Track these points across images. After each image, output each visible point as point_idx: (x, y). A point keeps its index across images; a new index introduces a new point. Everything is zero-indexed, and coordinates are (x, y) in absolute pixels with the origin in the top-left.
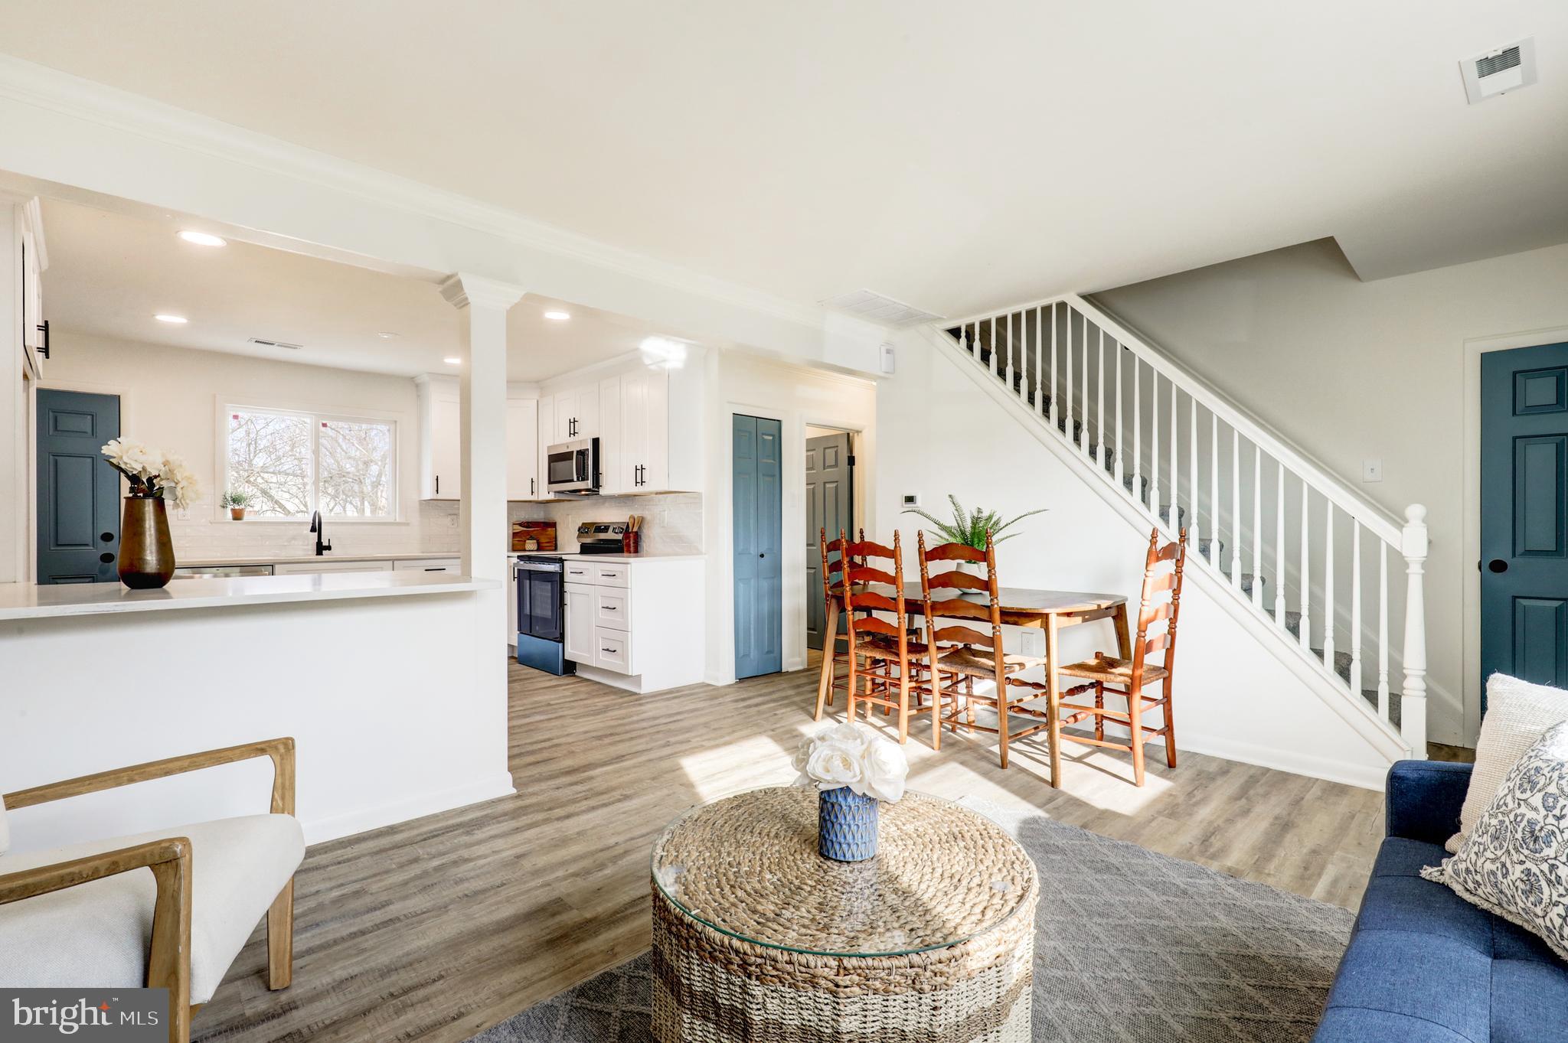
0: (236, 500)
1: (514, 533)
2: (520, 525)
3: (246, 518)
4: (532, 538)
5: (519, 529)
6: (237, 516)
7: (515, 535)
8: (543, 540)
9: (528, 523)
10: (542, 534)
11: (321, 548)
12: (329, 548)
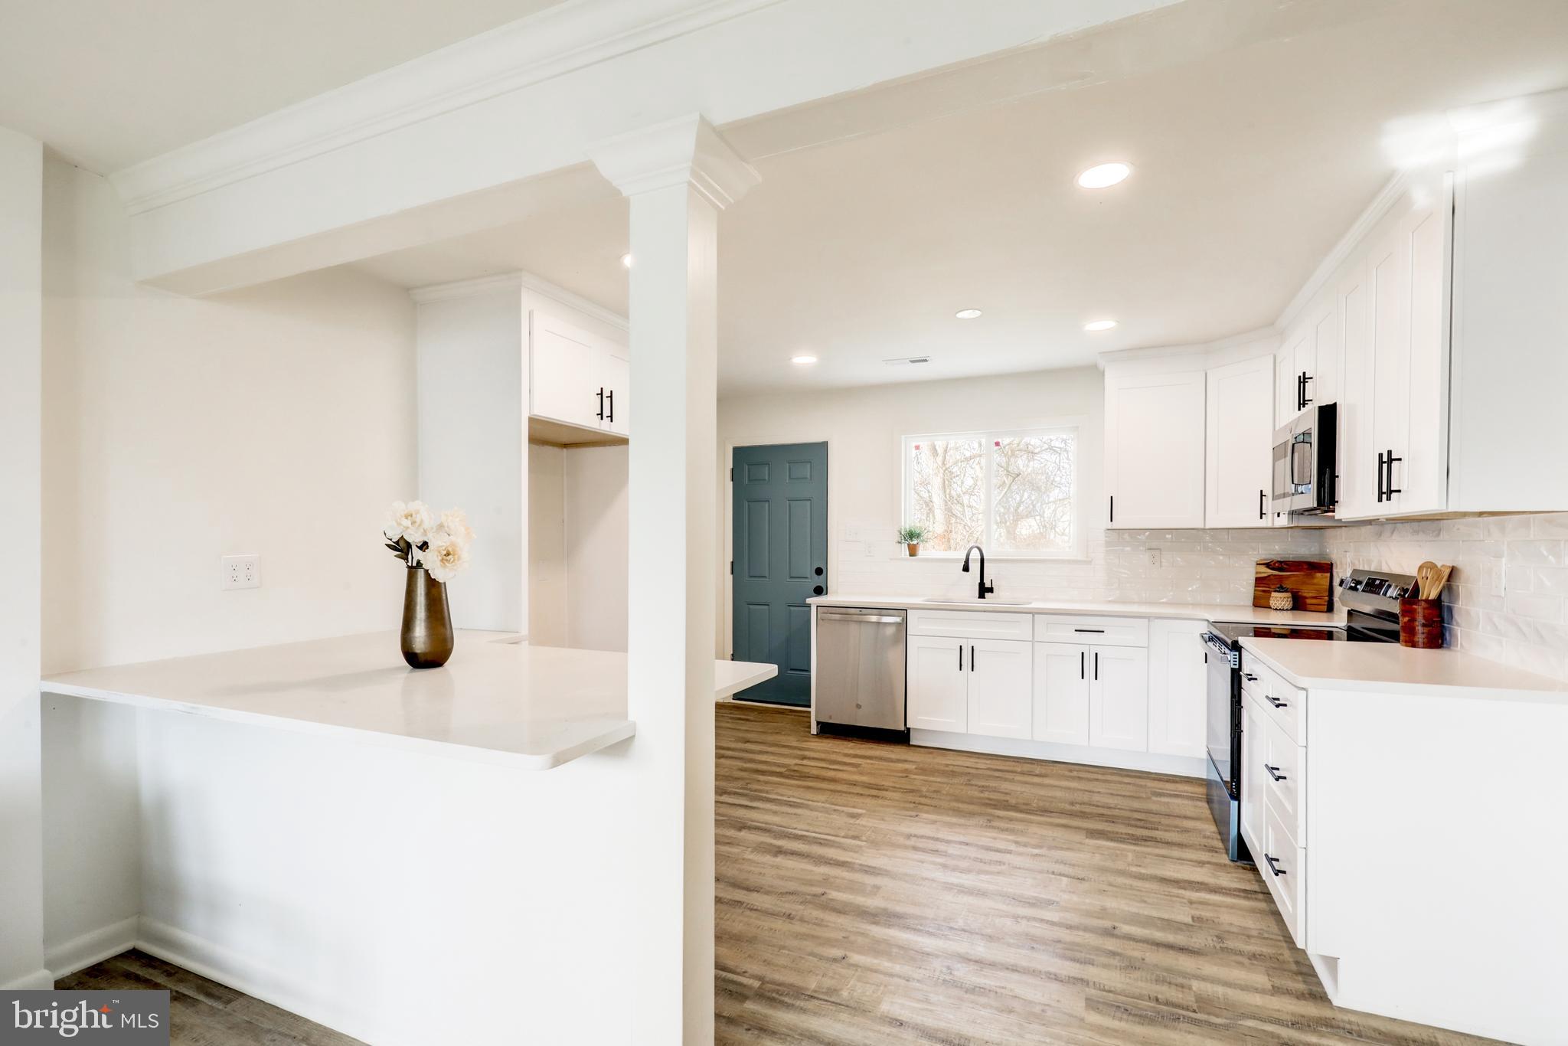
0: (911, 535)
1: (1257, 579)
2: (1268, 565)
3: (922, 553)
4: (1282, 589)
5: (1267, 572)
6: (913, 551)
7: (1259, 581)
8: (1307, 592)
9: (1280, 562)
10: (1304, 583)
11: (984, 590)
12: (991, 590)
